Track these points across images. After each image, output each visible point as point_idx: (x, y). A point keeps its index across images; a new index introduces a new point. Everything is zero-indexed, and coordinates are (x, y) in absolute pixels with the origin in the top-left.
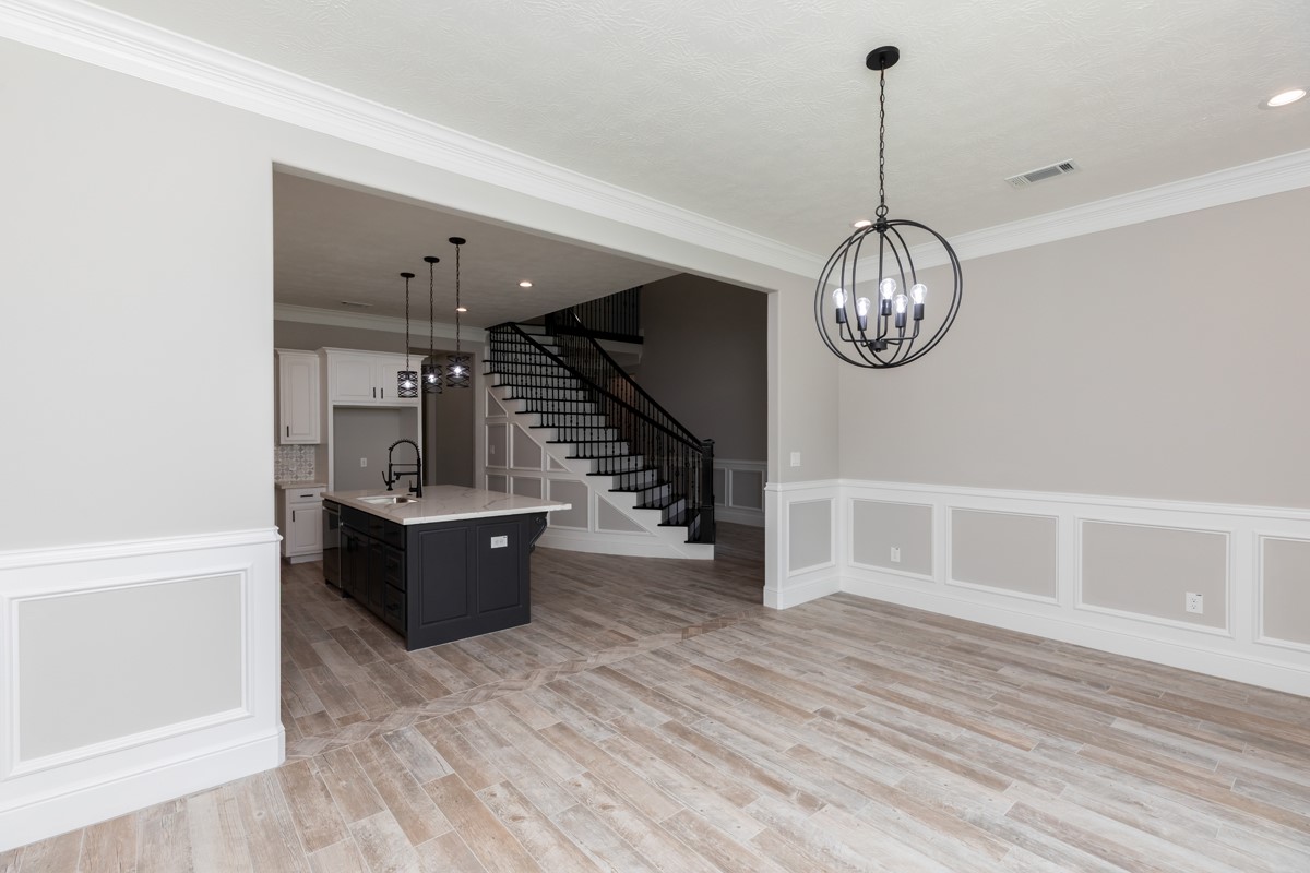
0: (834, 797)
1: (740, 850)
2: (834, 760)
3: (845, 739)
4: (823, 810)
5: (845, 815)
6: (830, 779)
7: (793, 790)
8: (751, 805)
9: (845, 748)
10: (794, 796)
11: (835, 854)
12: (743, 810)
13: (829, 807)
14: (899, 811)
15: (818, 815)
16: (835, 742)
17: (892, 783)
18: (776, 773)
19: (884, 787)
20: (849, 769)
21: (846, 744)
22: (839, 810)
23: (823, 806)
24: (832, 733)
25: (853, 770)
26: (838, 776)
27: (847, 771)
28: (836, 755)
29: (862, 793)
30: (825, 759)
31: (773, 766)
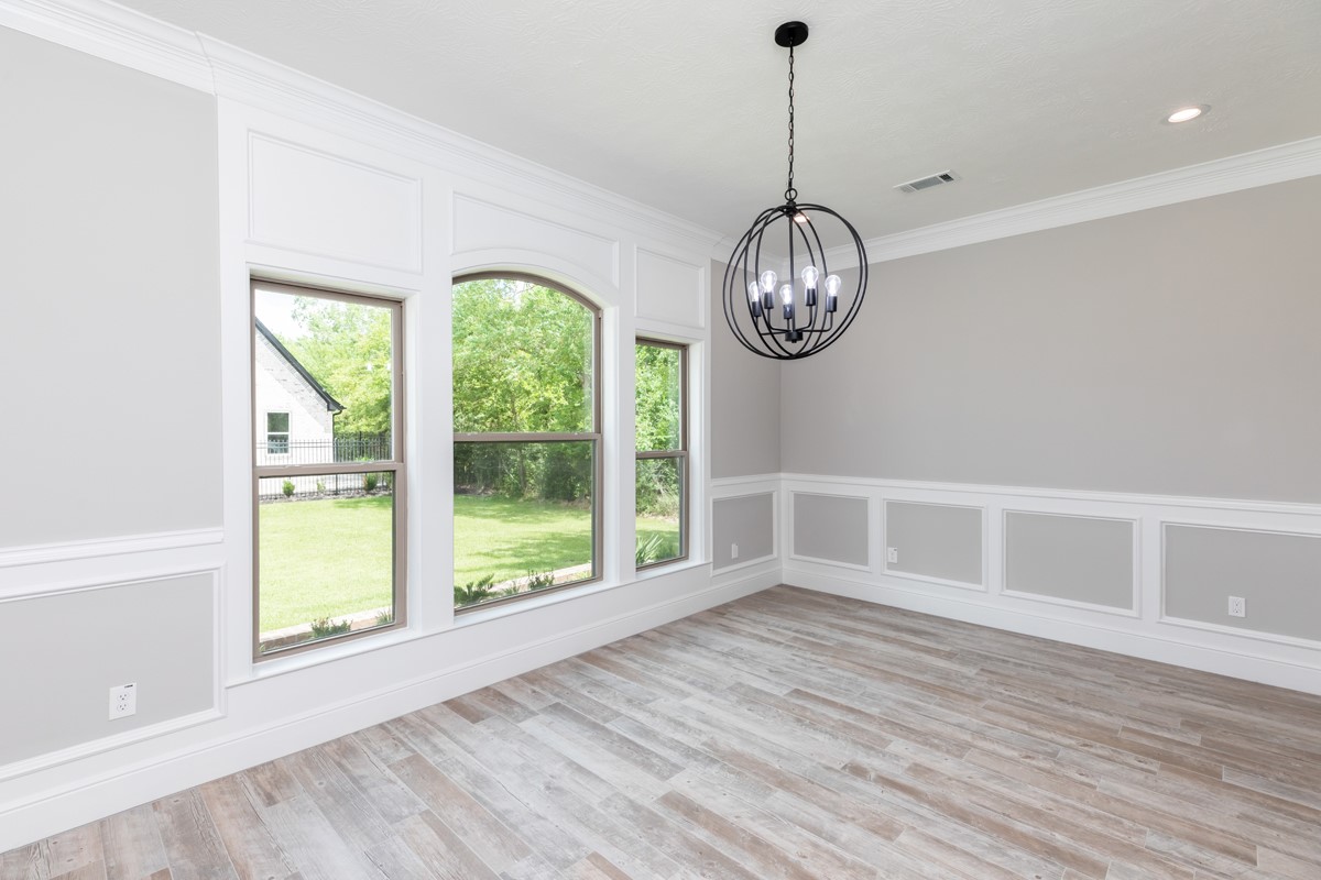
0: (835, 776)
1: (896, 735)
2: (843, 819)
3: (833, 855)
4: (843, 765)
5: (823, 762)
6: (842, 794)
7: (875, 781)
8: (907, 765)
9: (832, 839)
10: (873, 775)
11: (828, 736)
12: (912, 761)
13: (838, 767)
14: (777, 767)
15: (846, 761)
16: (845, 847)
17: (780, 794)
18: (900, 799)
19: (787, 789)
20: (824, 808)
21: (831, 846)
22: (830, 765)
23: (844, 768)
24: (853, 867)
25: (820, 806)
26: (834, 798)
27: (826, 805)
28: (841, 827)
29: (809, 781)
30: (853, 819)
31: (909, 806)
